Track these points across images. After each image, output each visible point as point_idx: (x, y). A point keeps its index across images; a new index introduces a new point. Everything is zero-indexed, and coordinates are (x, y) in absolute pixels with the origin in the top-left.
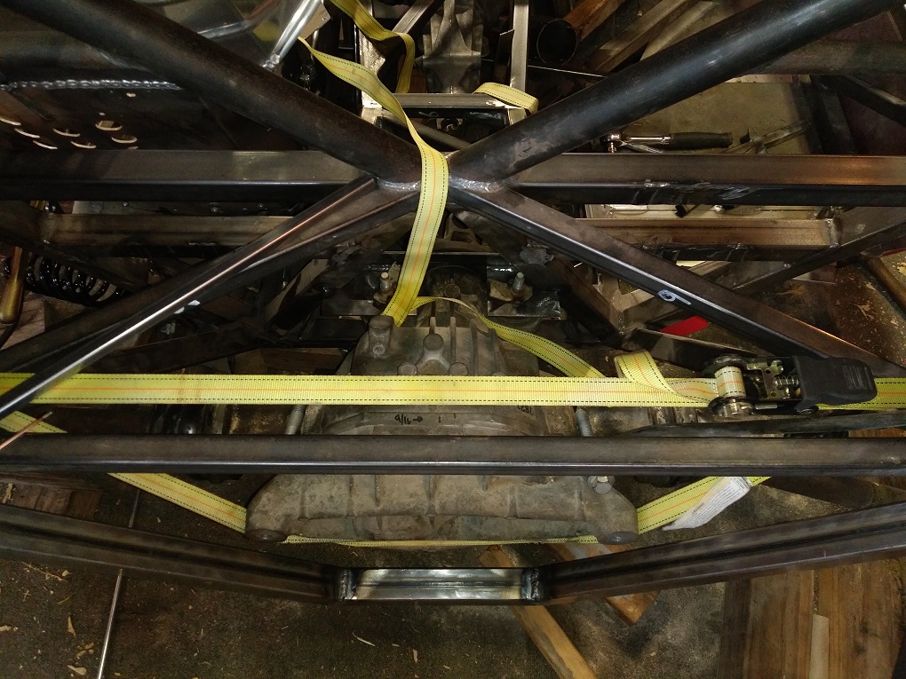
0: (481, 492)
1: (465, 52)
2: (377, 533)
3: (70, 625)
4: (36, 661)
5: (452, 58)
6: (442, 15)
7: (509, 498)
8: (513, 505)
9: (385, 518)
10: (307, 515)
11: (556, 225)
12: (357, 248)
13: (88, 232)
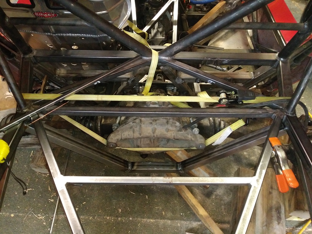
0: (166, 133)
1: (160, 37)
2: (140, 145)
3: (49, 188)
4: (39, 198)
5: (157, 39)
6: (154, 29)
7: (173, 135)
8: (174, 136)
9: (142, 140)
10: (123, 139)
11: (183, 66)
12: (134, 78)
13: (67, 74)
